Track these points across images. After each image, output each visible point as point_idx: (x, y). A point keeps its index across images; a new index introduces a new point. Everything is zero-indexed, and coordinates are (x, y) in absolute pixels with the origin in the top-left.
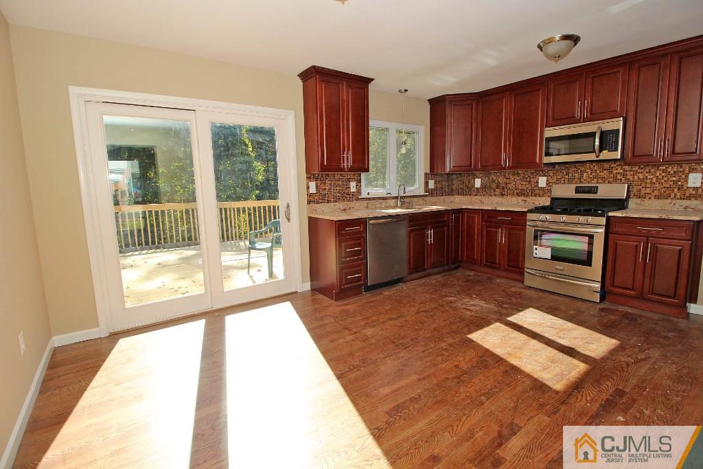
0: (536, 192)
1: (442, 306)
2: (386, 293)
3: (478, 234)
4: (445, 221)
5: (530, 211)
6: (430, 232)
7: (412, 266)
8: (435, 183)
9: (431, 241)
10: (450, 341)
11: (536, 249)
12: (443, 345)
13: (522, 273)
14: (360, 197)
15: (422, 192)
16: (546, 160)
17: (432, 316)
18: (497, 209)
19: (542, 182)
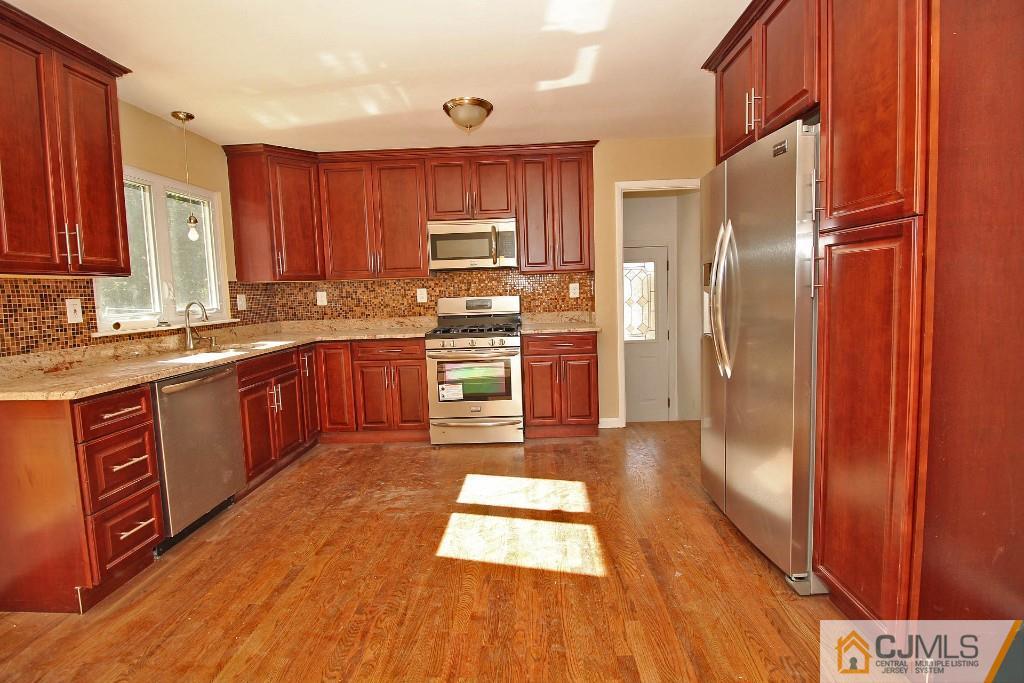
0: (416, 310)
1: (348, 520)
2: (215, 538)
3: (348, 380)
4: (293, 367)
5: (428, 337)
6: (276, 391)
7: (251, 466)
8: (248, 300)
9: (278, 406)
10: (423, 578)
11: (443, 389)
12: (419, 591)
13: (426, 428)
14: (94, 335)
15: (228, 319)
16: (435, 265)
17: (351, 547)
18: (378, 337)
19: (422, 295)
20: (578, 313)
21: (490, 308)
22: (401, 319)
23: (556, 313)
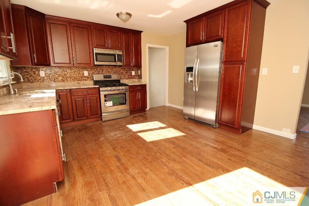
0: (83, 78)
11: (106, 103)
13: (101, 116)
16: (97, 63)
18: (82, 87)
19: (86, 73)
20: (135, 80)
21: (111, 78)
22: (78, 82)
23: (129, 80)
